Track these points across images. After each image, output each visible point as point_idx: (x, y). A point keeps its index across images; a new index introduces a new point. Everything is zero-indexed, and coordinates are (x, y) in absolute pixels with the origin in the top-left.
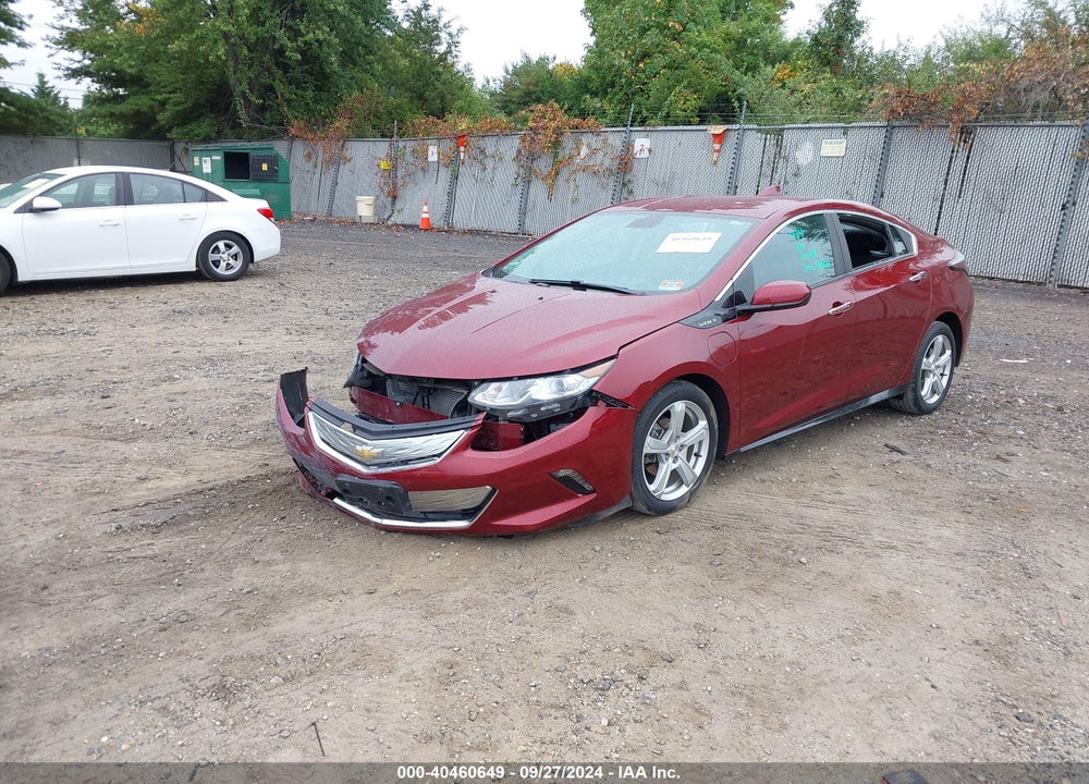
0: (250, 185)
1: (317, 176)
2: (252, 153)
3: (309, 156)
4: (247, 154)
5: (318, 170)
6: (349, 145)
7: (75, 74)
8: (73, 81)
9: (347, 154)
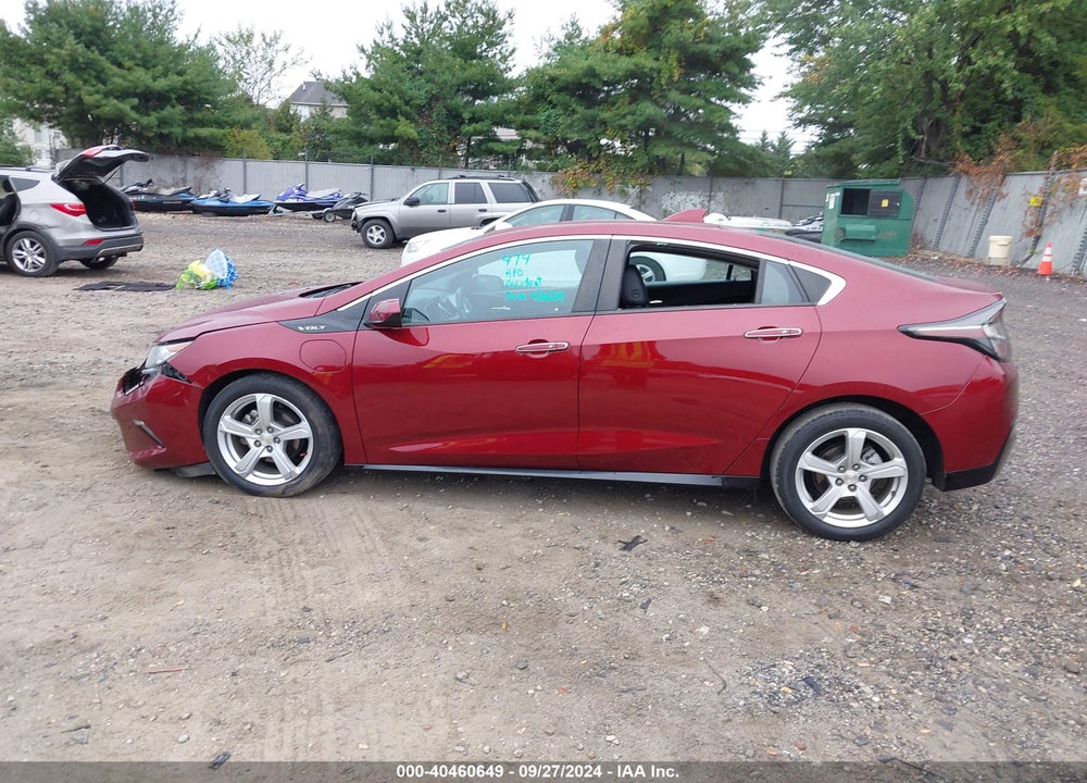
0: (866, 221)
1: (972, 215)
2: (874, 190)
3: (970, 192)
4: (868, 190)
5: (974, 208)
6: (1009, 179)
7: (803, 122)
8: (800, 129)
9: (1004, 191)
